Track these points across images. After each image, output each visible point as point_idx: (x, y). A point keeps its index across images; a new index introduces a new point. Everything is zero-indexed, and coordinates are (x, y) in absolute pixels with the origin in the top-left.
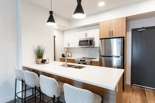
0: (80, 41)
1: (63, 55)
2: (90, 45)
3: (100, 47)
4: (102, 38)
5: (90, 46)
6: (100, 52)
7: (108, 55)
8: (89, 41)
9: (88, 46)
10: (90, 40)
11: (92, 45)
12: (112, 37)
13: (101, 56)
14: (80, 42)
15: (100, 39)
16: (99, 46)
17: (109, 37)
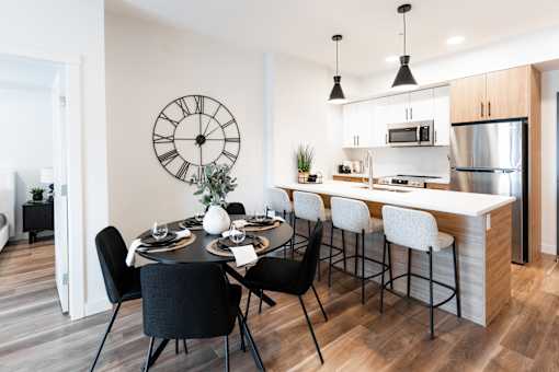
0: (391, 131)
1: (341, 167)
2: (421, 140)
3: (451, 146)
4: (460, 121)
5: (423, 143)
6: (451, 158)
7: (480, 167)
8: (418, 130)
9: (416, 144)
10: (422, 128)
11: (428, 140)
12: (489, 119)
13: (455, 170)
14: (393, 134)
15: (453, 125)
16: (448, 143)
17: (481, 119)
